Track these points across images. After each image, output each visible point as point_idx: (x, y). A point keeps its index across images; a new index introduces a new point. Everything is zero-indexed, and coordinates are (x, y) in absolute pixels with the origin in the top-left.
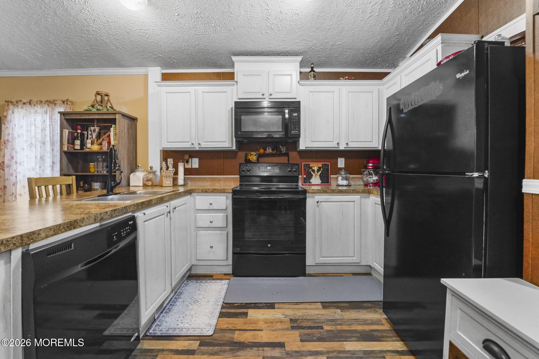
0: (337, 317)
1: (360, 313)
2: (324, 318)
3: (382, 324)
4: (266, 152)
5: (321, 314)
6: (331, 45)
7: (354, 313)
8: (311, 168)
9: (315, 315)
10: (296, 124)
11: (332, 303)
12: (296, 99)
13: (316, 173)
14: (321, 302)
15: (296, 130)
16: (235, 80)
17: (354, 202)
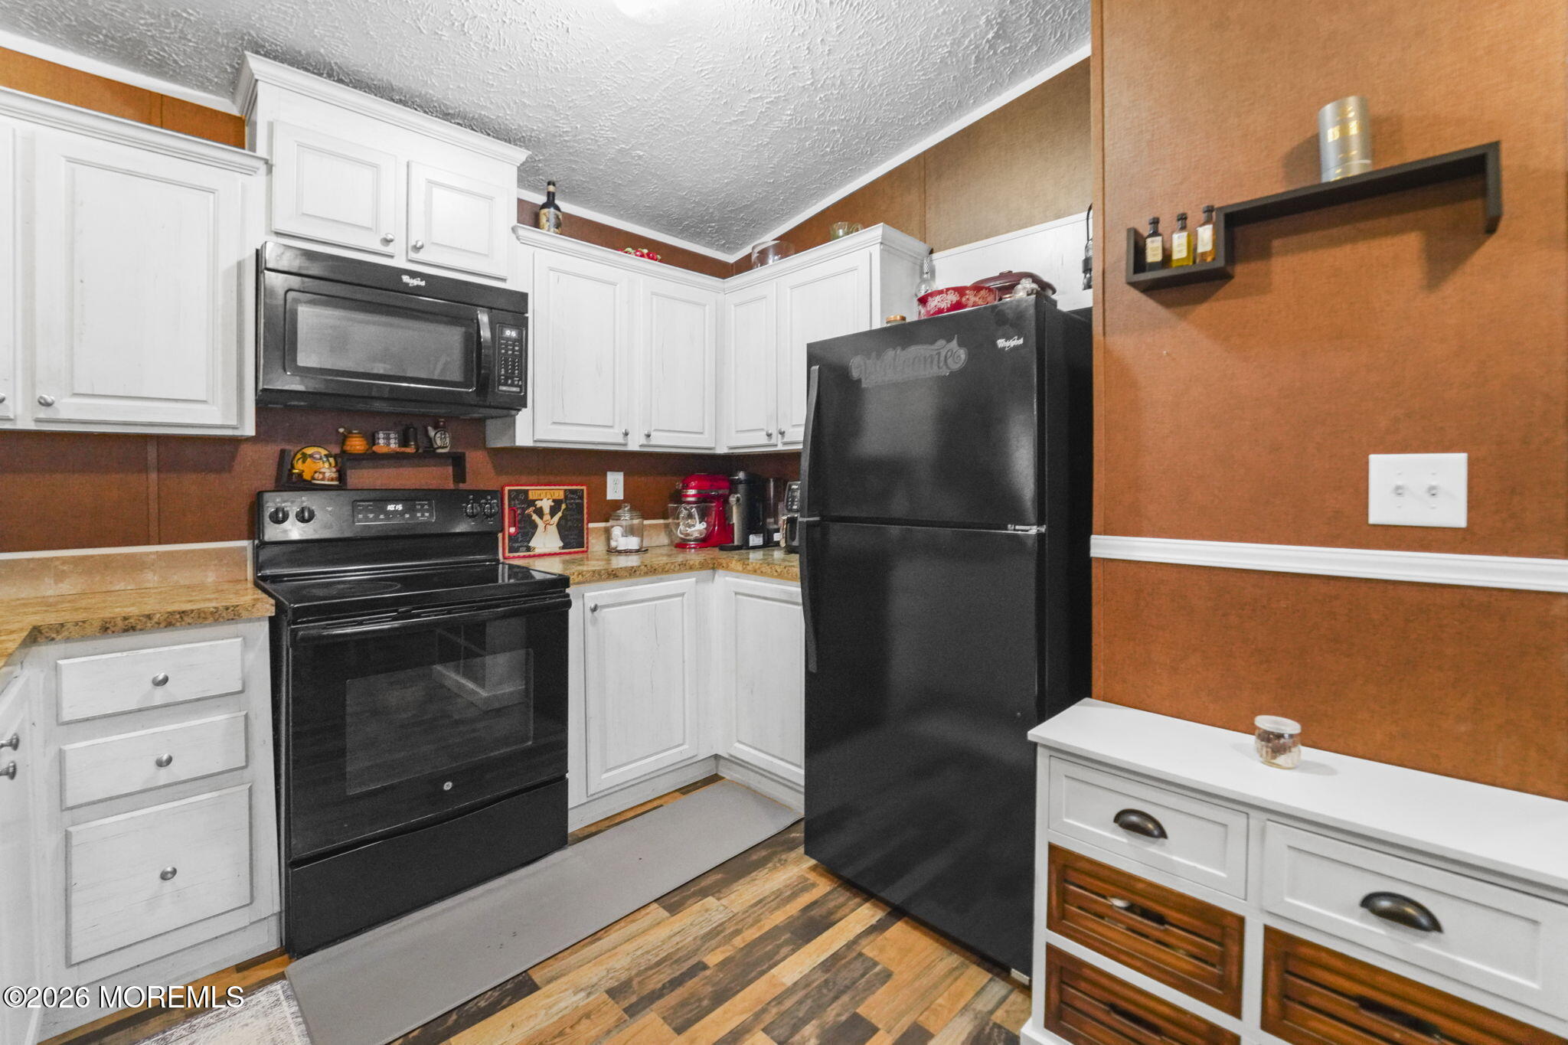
0: (718, 917)
1: (756, 882)
2: (691, 938)
3: (814, 885)
4: (375, 448)
5: (677, 930)
6: (620, 151)
7: (747, 890)
8: (532, 503)
9: (664, 942)
10: (513, 366)
11: (684, 888)
12: (504, 280)
13: (547, 517)
14: (655, 901)
15: (512, 385)
16: (261, 150)
17: (682, 595)
